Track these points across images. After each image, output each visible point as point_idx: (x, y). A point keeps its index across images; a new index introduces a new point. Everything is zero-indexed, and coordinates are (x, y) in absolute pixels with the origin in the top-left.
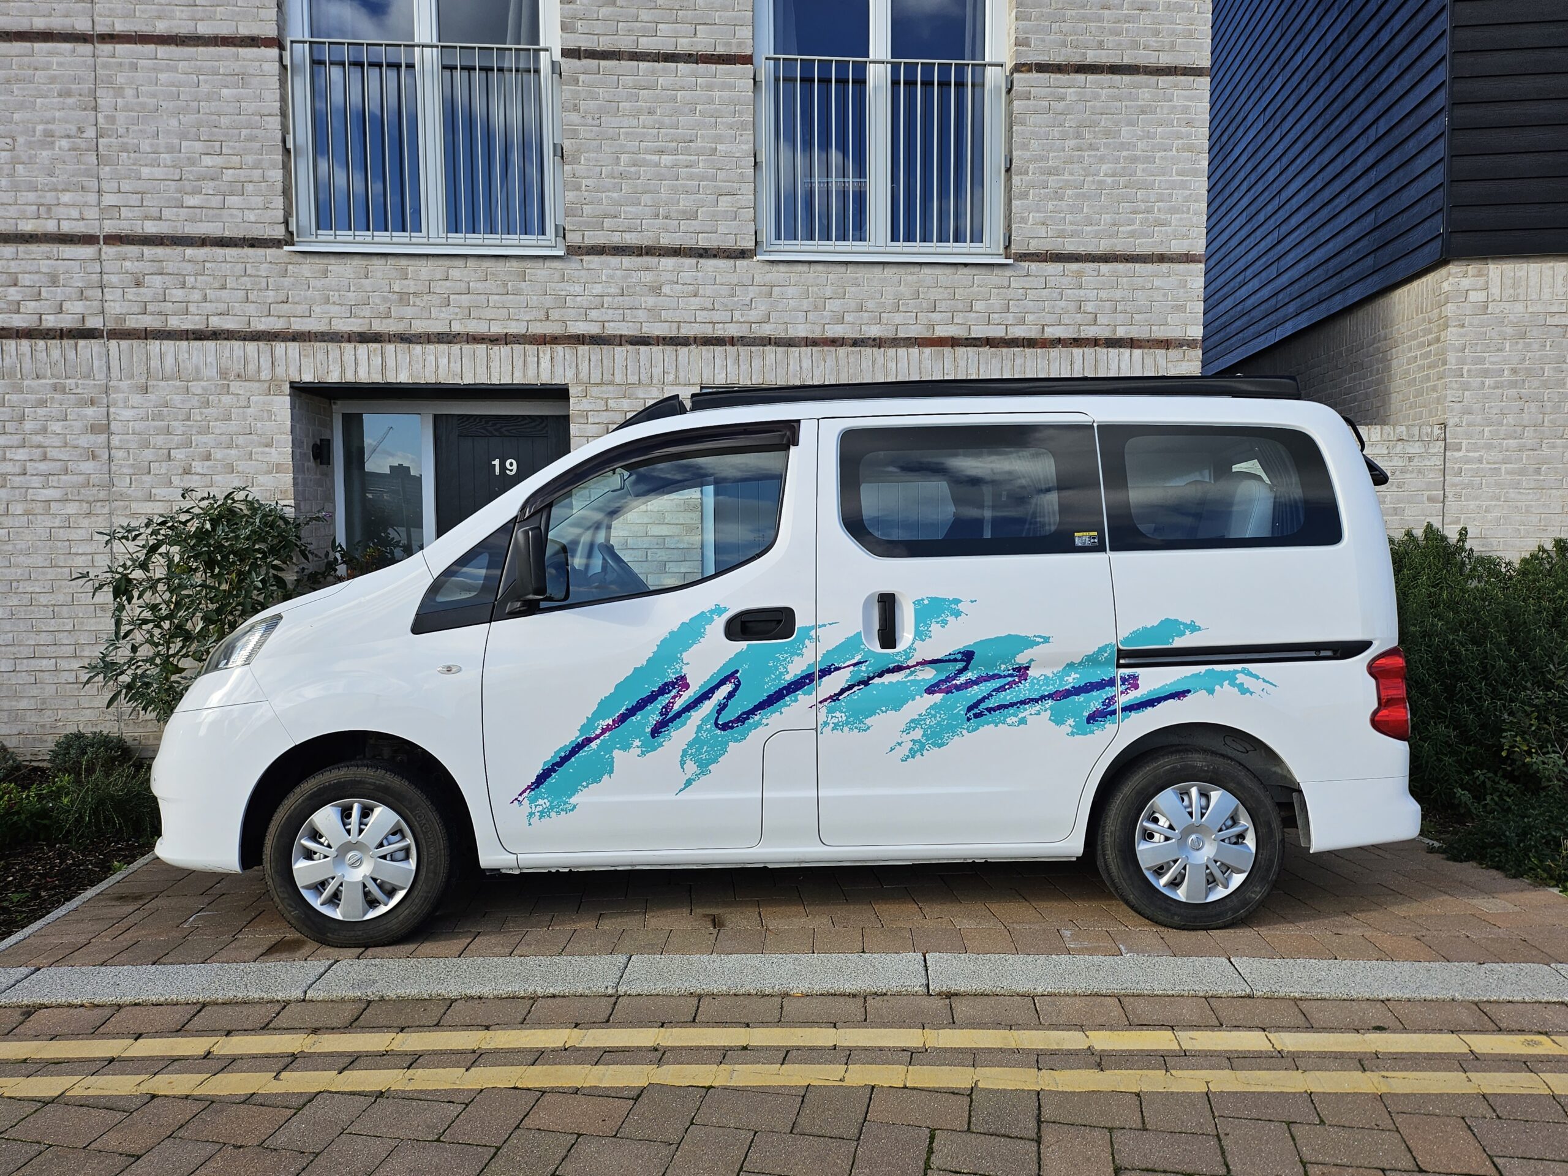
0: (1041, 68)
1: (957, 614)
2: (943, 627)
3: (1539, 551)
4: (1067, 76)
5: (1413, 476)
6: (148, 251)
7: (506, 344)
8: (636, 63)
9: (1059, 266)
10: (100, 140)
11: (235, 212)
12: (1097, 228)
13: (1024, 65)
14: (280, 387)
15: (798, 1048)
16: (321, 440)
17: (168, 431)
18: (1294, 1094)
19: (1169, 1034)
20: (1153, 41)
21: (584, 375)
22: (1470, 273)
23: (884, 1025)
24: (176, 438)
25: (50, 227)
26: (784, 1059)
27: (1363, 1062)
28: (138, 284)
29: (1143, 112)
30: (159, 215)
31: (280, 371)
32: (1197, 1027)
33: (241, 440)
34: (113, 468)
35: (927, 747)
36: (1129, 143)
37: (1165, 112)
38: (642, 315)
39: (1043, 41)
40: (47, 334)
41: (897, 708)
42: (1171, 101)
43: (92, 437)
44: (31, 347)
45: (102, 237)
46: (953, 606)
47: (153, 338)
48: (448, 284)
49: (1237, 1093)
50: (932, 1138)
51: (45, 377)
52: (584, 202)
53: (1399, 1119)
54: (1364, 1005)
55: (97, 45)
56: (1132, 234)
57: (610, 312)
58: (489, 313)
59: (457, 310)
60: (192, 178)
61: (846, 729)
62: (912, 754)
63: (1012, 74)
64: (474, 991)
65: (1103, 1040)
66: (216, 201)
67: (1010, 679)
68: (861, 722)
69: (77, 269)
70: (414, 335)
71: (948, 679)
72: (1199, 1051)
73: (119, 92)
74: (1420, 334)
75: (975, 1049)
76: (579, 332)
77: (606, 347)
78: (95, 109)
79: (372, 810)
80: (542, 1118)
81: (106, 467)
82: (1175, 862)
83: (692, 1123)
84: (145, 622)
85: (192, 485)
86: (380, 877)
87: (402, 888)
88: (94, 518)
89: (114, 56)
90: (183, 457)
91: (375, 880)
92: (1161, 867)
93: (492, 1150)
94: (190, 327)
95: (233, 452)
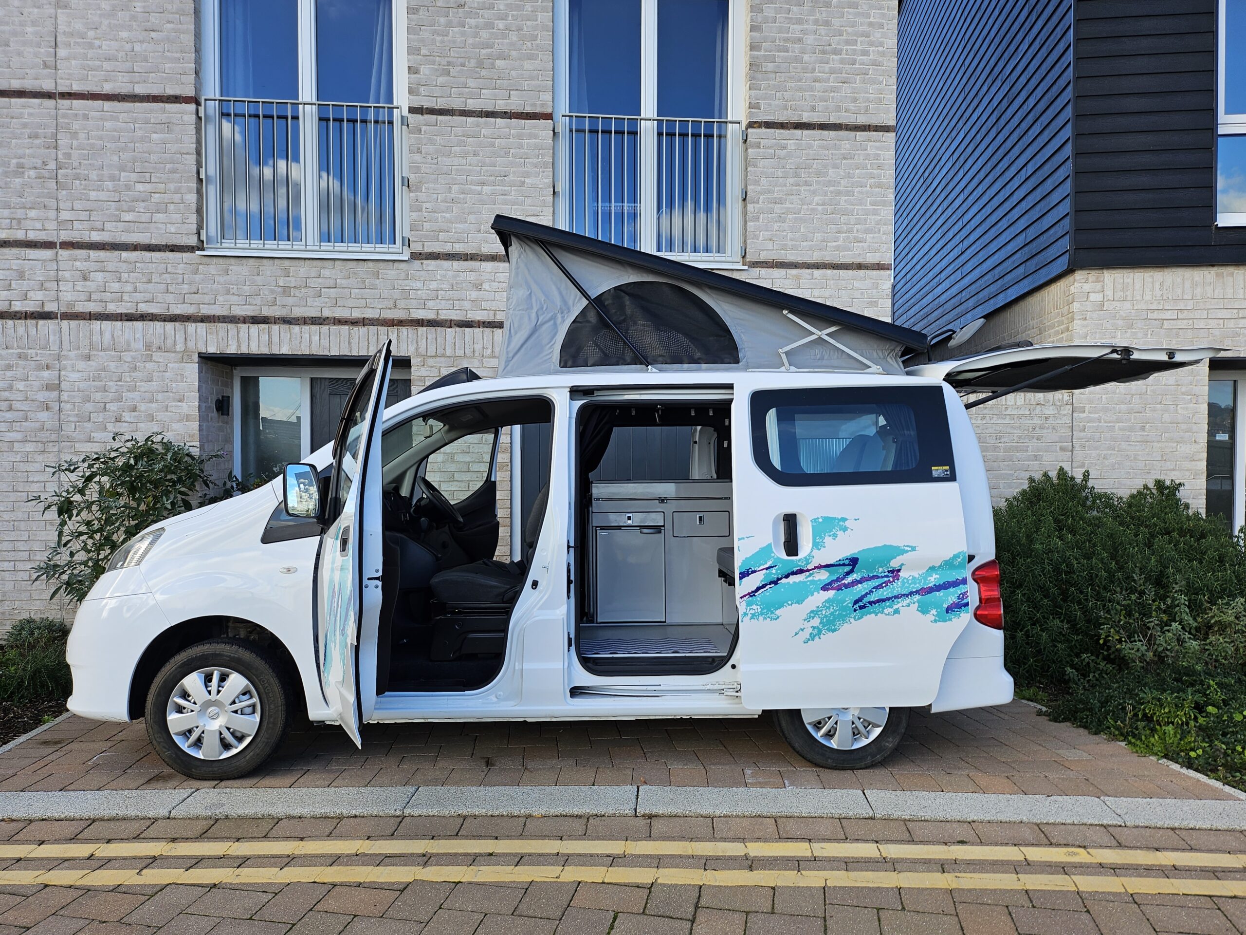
0: (769, 125)
3: (1144, 489)
4: (788, 131)
5: (1049, 431)
6: (93, 254)
7: (364, 325)
8: (465, 118)
9: (782, 272)
10: (59, 171)
11: (160, 225)
12: (811, 243)
13: (756, 122)
14: (191, 356)
15: (530, 855)
16: (223, 397)
17: (105, 390)
18: (888, 888)
19: (806, 845)
20: (852, 106)
21: (422, 350)
22: (1090, 280)
23: (598, 838)
24: (111, 394)
25: (20, 235)
26: (519, 862)
27: (943, 866)
28: (85, 279)
29: (845, 158)
30: (102, 227)
31: (191, 345)
32: (829, 840)
33: (160, 396)
34: (62, 417)
36: (835, 181)
37: (862, 158)
38: (467, 305)
39: (770, 105)
40: (15, 316)
42: (866, 150)
43: (47, 394)
44: (3, 325)
45: (58, 243)
47: (96, 319)
48: (320, 280)
49: (846, 887)
50: (615, 919)
51: (12, 348)
52: (424, 220)
53: (960, 907)
54: (955, 825)
55: (59, 101)
56: (837, 248)
57: (443, 302)
58: (351, 303)
59: (327, 300)
60: (127, 200)
63: (747, 129)
64: (297, 811)
65: (756, 849)
66: (145, 217)
69: (39, 267)
70: (294, 319)
72: (826, 857)
73: (74, 135)
74: (1056, 325)
75: (661, 855)
76: (420, 317)
77: (439, 328)
78: (56, 148)
79: (228, 676)
80: (330, 904)
81: (57, 417)
82: (829, 718)
83: (440, 908)
84: (81, 534)
85: (122, 431)
86: (233, 727)
87: (249, 735)
88: (46, 455)
89: (71, 109)
90: (115, 409)
91: (228, 729)
92: (819, 723)
93: (289, 926)
94: (124, 311)
95: (154, 405)
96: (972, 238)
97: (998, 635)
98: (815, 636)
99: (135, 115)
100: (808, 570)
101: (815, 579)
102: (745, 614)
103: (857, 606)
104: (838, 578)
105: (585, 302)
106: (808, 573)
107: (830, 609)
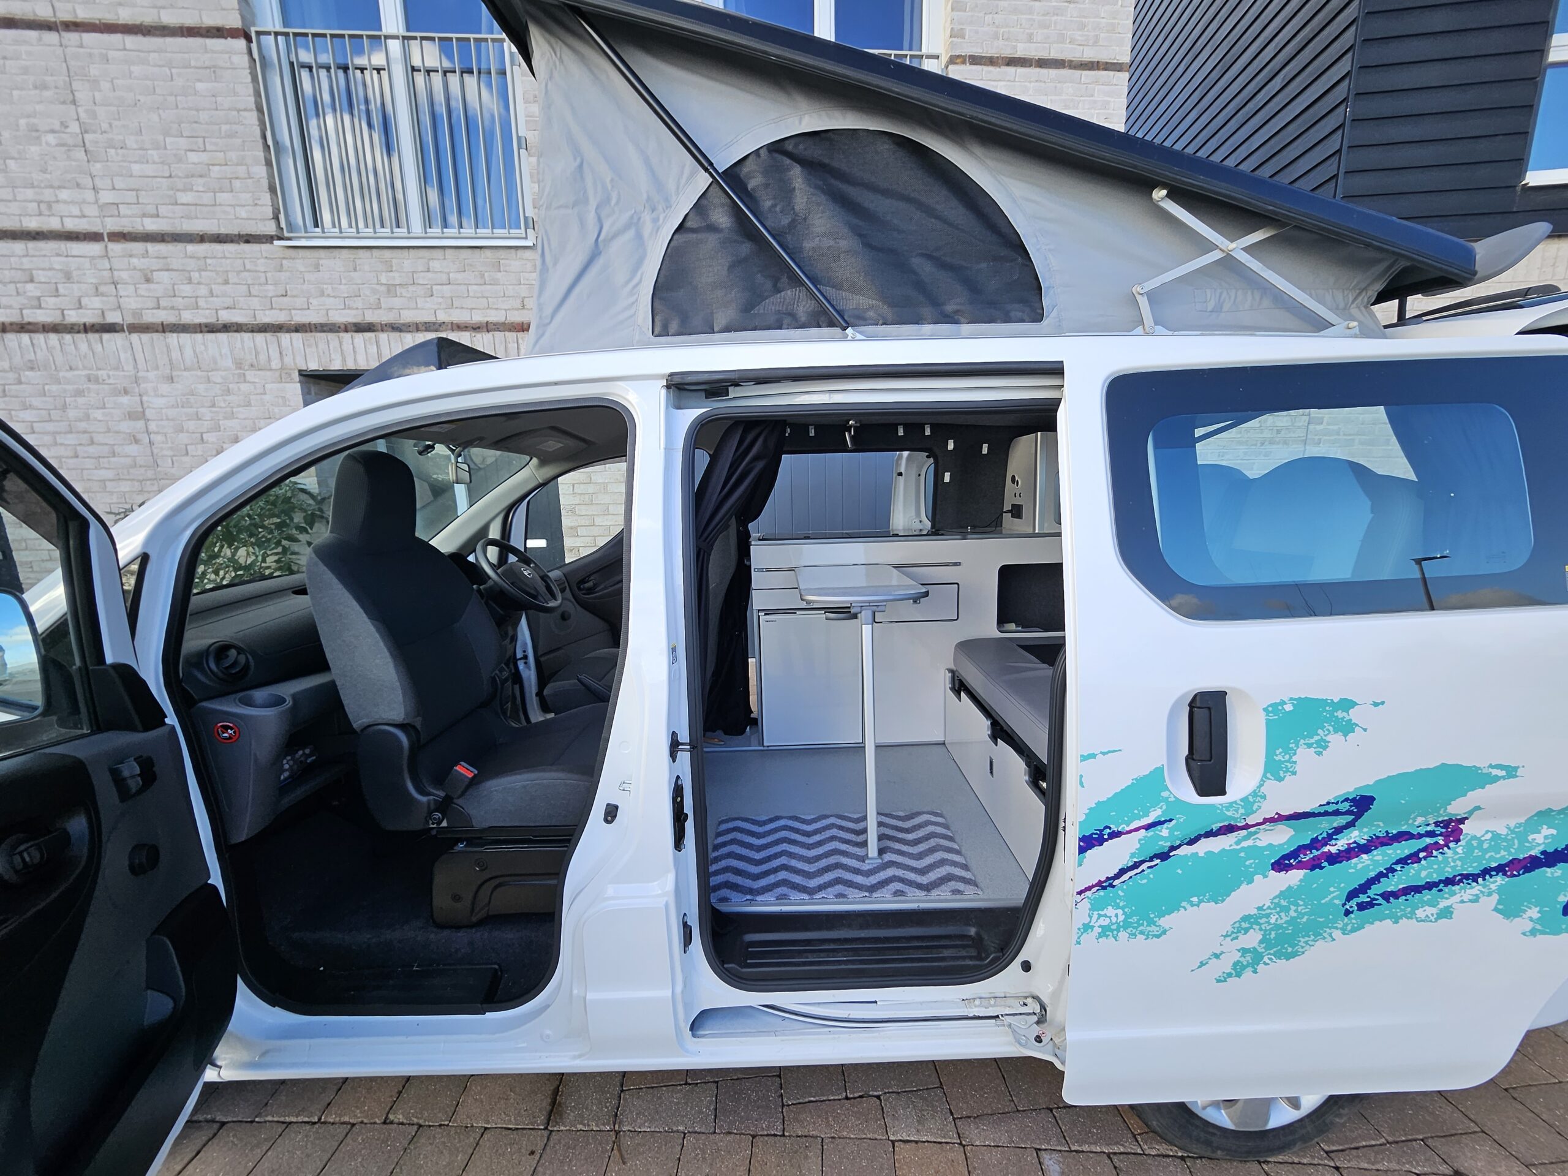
1: (1347, 728)
2: (1319, 754)
6: (153, 248)
7: (488, 331)
10: (86, 136)
11: (227, 209)
14: (290, 375)
17: (198, 417)
24: (205, 420)
25: (54, 224)
28: (148, 280)
30: (155, 212)
31: (288, 360)
34: (155, 451)
35: (1266, 959)
40: (72, 328)
41: (1219, 896)
43: (132, 423)
44: (59, 340)
45: (105, 234)
46: (1340, 714)
47: (170, 331)
48: (430, 275)
51: (77, 369)
55: (64, 34)
58: (470, 303)
59: (441, 299)
60: (180, 175)
61: (1123, 935)
62: (1238, 970)
66: (207, 198)
67: (1429, 841)
68: (1151, 922)
69: (88, 265)
70: (404, 325)
71: (1315, 844)
73: (95, 83)
78: (74, 102)
81: (148, 450)
89: (81, 46)
94: (203, 320)
99: (168, 55)
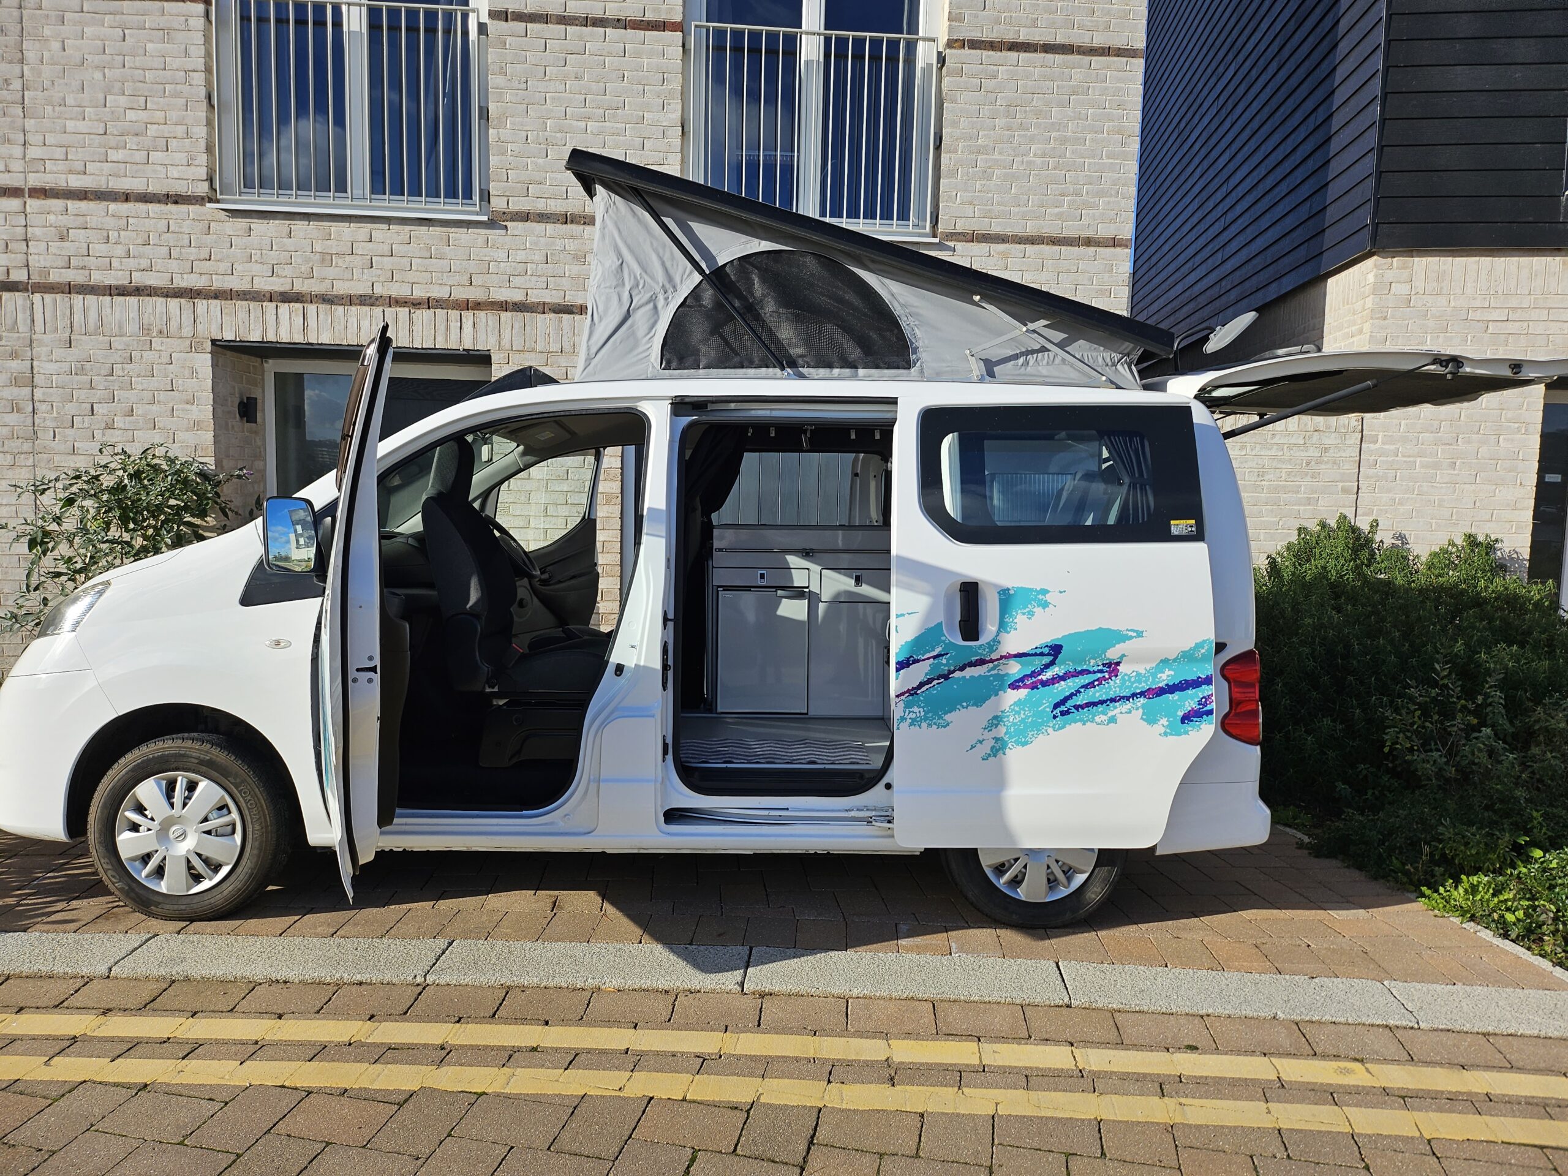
0: (974, 44)
3: (1449, 545)
4: (999, 53)
5: (1328, 467)
6: (73, 205)
7: (429, 308)
8: (563, 27)
9: (984, 247)
10: (27, 93)
11: (159, 168)
12: (1025, 209)
13: (957, 41)
14: (202, 344)
15: (589, 1051)
16: (248, 398)
17: (91, 386)
18: (1083, 1120)
19: (973, 1045)
20: (1087, 21)
21: (506, 342)
22: (1395, 265)
23: (687, 1027)
24: (99, 392)
26: (571, 1063)
27: (1162, 1087)
28: (62, 238)
29: (1075, 93)
30: (83, 169)
31: (202, 328)
32: (1004, 1039)
33: (162, 396)
34: (37, 422)
36: (1060, 123)
37: (1097, 93)
38: (565, 283)
39: (976, 16)
42: (1104, 82)
43: (16, 390)
45: (27, 190)
47: (77, 293)
48: (370, 245)
49: (1024, 1117)
50: (693, 1159)
52: (509, 167)
53: (1184, 1154)
54: (1182, 1020)
56: (1059, 217)
57: (534, 278)
58: (411, 276)
59: (379, 272)
60: (116, 133)
63: (944, 49)
64: (281, 975)
65: (905, 1051)
66: (139, 156)
70: (336, 297)
72: (999, 1067)
73: (45, 44)
74: (1345, 325)
75: (770, 1057)
76: (503, 299)
77: (529, 314)
78: (22, 61)
79: (197, 784)
80: (297, 1124)
81: (29, 421)
82: (1016, 860)
83: (449, 1135)
84: (58, 575)
85: (112, 441)
86: (205, 853)
87: (228, 864)
88: (18, 470)
90: (105, 411)
91: (199, 855)
92: (1003, 865)
93: (233, 1157)
94: (113, 282)
95: (154, 408)
96: (1239, 209)
97: (1255, 753)
98: (998, 751)
99: (124, 16)
100: (992, 661)
101: (1000, 672)
102: (903, 719)
103: (1058, 711)
104: (1033, 672)
105: (697, 278)
106: (991, 665)
107: (1020, 713)
